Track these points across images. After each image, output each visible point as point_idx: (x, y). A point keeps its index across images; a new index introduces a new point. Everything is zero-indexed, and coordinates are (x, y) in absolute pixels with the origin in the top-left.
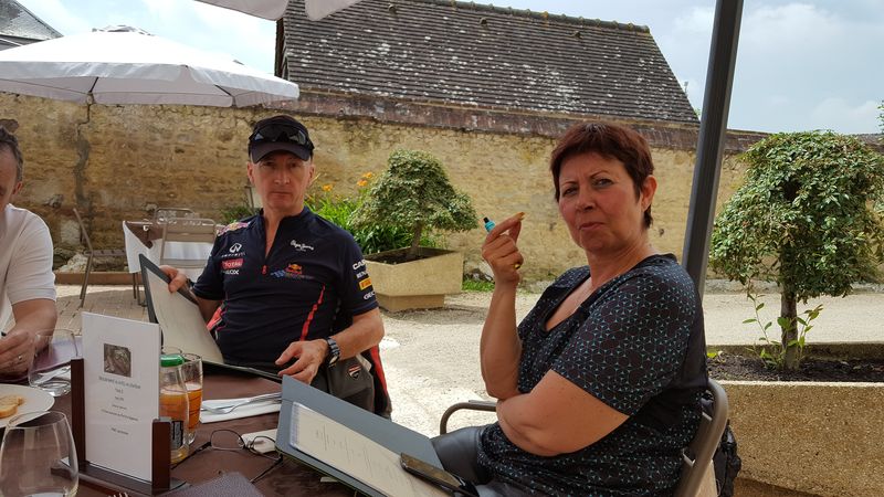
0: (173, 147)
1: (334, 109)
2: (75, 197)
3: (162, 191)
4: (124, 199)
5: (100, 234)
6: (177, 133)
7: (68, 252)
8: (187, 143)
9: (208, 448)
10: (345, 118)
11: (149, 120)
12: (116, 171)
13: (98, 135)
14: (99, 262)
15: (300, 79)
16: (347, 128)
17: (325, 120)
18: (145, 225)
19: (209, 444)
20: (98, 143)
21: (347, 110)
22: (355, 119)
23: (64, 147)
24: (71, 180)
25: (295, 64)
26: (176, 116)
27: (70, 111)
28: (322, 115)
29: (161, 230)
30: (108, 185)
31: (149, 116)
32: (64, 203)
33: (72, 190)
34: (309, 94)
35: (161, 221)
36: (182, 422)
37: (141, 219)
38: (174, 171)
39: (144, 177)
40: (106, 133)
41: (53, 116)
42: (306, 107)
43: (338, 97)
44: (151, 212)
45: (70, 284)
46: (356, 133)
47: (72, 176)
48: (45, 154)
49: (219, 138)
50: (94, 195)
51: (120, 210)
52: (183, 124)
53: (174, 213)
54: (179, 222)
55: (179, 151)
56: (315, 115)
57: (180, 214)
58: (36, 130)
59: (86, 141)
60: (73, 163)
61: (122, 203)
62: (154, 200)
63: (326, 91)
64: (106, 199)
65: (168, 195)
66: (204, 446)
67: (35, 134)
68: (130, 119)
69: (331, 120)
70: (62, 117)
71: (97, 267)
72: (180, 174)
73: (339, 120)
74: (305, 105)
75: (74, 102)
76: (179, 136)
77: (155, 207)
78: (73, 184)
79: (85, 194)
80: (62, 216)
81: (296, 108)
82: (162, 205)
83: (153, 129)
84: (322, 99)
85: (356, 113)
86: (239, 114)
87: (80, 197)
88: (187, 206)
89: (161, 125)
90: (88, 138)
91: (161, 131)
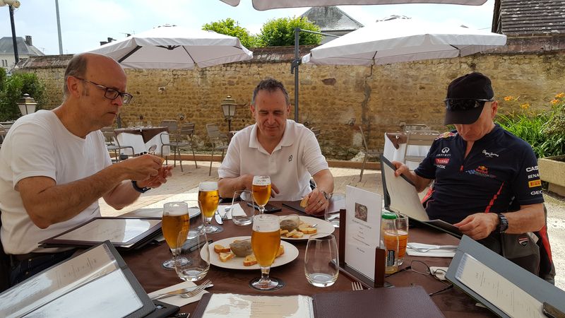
0: (418, 86)
1: (536, 47)
2: (361, 120)
3: (410, 114)
4: (387, 120)
5: (373, 140)
6: (421, 77)
7: (355, 150)
8: (427, 82)
9: (409, 270)
10: (545, 53)
11: (405, 70)
12: (384, 103)
13: (376, 83)
14: (371, 156)
15: (510, 29)
16: (546, 60)
17: (528, 56)
18: (397, 135)
19: (410, 268)
20: (375, 87)
21: (547, 47)
22: (553, 53)
23: (358, 91)
24: (360, 110)
25: (507, 20)
26: (422, 66)
27: (362, 70)
28: (525, 53)
29: (406, 138)
30: (379, 112)
31: (406, 68)
32: (356, 123)
33: (360, 116)
34: (517, 40)
35: (407, 132)
36: (394, 252)
37: (395, 132)
38: (417, 101)
39: (399, 106)
40: (380, 81)
41: (353, 74)
42: (513, 49)
43: (541, 38)
44: (402, 127)
45: (356, 168)
46: (553, 64)
47: (361, 108)
48: (348, 96)
49: (448, 77)
50: (372, 118)
51: (385, 126)
52: (426, 71)
53: (415, 127)
54: (418, 133)
55: (422, 88)
56: (520, 54)
57: (419, 128)
58: (344, 83)
59: (370, 87)
60: (362, 100)
61: (386, 122)
62: (404, 119)
63: (531, 35)
64: (378, 120)
65: (413, 116)
66: (407, 268)
67: (344, 85)
68: (394, 71)
69: (532, 56)
70: (358, 74)
71: (370, 159)
72: (421, 103)
73: (539, 55)
74: (512, 48)
75: (364, 65)
76: (422, 79)
77: (404, 123)
78: (360, 112)
79: (367, 117)
80: (355, 130)
81: (505, 51)
82: (409, 122)
83: (407, 76)
84: (527, 41)
85: (555, 48)
86: (463, 60)
87: (364, 119)
88: (425, 123)
89: (412, 73)
90: (371, 85)
91: (412, 77)
